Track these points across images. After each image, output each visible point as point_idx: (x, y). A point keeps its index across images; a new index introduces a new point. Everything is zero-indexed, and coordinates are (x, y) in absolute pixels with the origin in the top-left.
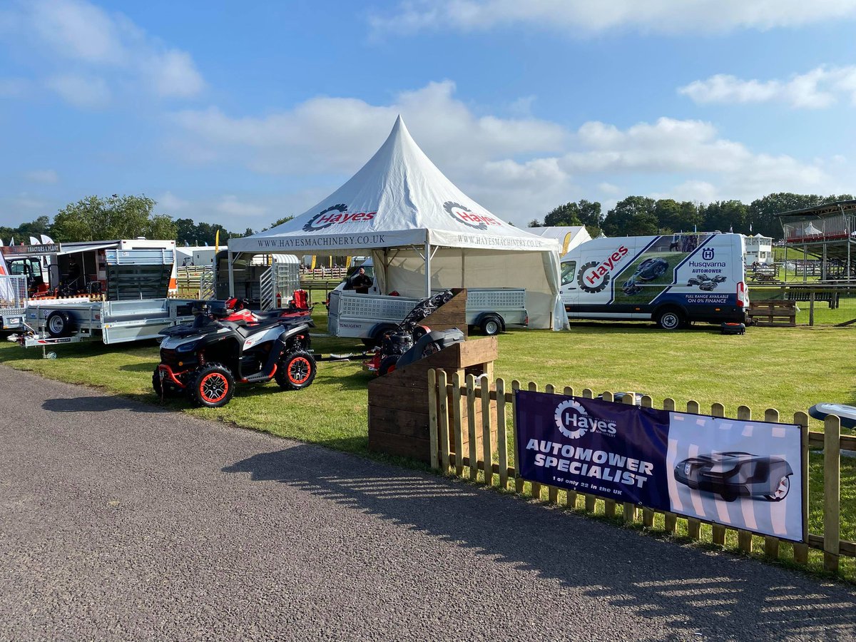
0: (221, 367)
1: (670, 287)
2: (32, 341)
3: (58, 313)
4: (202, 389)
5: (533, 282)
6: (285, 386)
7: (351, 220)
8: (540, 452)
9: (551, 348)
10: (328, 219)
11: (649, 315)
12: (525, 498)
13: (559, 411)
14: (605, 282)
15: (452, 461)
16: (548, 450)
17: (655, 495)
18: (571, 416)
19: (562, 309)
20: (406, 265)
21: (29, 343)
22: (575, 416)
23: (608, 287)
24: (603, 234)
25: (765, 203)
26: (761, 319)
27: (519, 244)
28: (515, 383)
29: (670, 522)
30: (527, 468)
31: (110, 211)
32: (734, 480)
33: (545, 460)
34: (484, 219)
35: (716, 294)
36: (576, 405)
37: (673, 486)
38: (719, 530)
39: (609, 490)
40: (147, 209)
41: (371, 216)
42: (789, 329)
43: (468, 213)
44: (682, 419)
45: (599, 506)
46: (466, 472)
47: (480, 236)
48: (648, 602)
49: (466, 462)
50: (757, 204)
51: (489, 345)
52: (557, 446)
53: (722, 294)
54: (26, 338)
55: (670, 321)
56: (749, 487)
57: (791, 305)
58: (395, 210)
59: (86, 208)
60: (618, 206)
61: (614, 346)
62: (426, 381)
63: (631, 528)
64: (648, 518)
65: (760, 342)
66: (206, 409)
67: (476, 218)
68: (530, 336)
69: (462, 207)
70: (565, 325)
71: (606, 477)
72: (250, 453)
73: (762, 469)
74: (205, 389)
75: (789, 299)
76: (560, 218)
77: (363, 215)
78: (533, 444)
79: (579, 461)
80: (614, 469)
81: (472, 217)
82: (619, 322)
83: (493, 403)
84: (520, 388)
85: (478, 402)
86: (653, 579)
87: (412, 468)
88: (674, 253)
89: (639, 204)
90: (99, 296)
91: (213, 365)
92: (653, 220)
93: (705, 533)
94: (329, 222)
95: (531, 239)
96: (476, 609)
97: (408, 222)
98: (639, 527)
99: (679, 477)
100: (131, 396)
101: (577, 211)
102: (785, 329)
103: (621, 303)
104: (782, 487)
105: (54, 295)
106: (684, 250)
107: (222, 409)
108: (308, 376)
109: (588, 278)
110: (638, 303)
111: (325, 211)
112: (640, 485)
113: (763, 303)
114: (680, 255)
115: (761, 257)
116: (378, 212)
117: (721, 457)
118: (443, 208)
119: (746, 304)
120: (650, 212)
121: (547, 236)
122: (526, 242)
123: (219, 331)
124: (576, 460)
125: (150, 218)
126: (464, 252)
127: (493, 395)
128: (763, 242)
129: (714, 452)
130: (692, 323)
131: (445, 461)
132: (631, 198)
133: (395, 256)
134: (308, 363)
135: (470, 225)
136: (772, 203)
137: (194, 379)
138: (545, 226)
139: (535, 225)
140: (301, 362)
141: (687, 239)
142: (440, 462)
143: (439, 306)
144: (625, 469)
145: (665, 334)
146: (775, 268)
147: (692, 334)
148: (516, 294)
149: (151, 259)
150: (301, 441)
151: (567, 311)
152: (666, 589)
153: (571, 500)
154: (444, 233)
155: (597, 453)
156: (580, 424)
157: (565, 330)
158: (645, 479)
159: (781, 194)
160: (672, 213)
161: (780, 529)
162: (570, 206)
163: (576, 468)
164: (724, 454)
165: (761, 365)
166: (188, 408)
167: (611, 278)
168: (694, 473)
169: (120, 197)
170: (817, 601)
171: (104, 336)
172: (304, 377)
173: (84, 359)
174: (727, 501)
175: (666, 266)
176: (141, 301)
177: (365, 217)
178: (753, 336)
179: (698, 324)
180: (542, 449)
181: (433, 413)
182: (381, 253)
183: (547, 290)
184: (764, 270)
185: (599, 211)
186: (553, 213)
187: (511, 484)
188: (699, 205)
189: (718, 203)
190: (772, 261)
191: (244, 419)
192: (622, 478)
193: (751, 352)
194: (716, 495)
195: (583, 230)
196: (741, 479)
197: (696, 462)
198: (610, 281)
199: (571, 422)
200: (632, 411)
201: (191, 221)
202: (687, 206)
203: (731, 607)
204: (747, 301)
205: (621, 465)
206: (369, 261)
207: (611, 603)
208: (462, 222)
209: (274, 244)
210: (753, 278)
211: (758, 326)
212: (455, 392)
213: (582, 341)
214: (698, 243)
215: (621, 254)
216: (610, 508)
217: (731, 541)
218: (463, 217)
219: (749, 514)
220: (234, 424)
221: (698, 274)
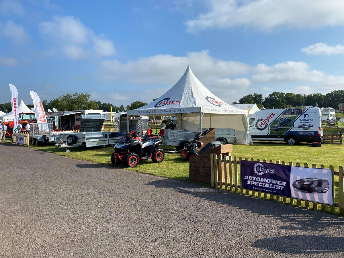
0: (135, 154)
1: (291, 129)
2: (63, 146)
3: (70, 136)
4: (129, 161)
5: (238, 127)
6: (154, 161)
7: (172, 103)
8: (249, 180)
9: (246, 151)
10: (163, 103)
11: (283, 139)
12: (244, 195)
13: (255, 167)
14: (266, 127)
15: (219, 184)
16: (251, 179)
17: (286, 192)
18: (259, 168)
19: (250, 136)
20: (189, 120)
21: (62, 146)
22: (260, 168)
23: (267, 128)
24: (263, 107)
25: (332, 94)
26: (328, 141)
27: (233, 112)
28: (240, 158)
29: (292, 201)
30: (245, 185)
31: (74, 99)
32: (311, 187)
33: (251, 182)
34: (220, 102)
35: (309, 131)
36: (261, 165)
37: (292, 189)
38: (307, 202)
39: (271, 191)
40: (88, 98)
41: (179, 102)
42: (339, 145)
43: (214, 101)
44: (295, 168)
45: (269, 196)
46: (224, 187)
47: (219, 109)
48: (284, 219)
49: (224, 184)
50: (328, 95)
51: (230, 147)
52: (254, 178)
53: (312, 131)
54: (61, 145)
55: (291, 141)
56: (316, 188)
57: (340, 136)
58: (187, 100)
59: (65, 98)
60: (269, 96)
61: (270, 150)
62: (210, 158)
63: (279, 203)
64: (284, 199)
65: (327, 150)
66: (131, 168)
67: (217, 102)
68: (238, 146)
69: (212, 98)
70: (251, 143)
71: (271, 187)
72: (152, 181)
73: (320, 183)
74: (130, 161)
75: (341, 133)
76: (245, 100)
77: (176, 101)
78: (247, 177)
79: (262, 182)
80: (273, 185)
81: (216, 102)
82: (272, 142)
83: (233, 164)
84: (242, 160)
85: (228, 164)
86: (286, 214)
87: (205, 186)
88: (293, 115)
89: (278, 95)
90: (76, 130)
91: (133, 153)
92: (284, 101)
93: (303, 203)
94: (163, 104)
95: (237, 110)
96: (234, 219)
97: (193, 104)
98: (281, 202)
99: (294, 186)
100: (103, 164)
101: (253, 98)
102: (338, 145)
103: (272, 134)
104: (326, 188)
105: (61, 130)
106: (296, 114)
107: (135, 168)
108: (162, 158)
109: (259, 125)
110: (279, 134)
111: (162, 100)
112: (282, 189)
113: (329, 135)
114: (295, 116)
115: (330, 117)
116: (182, 101)
117: (307, 179)
118: (205, 99)
119: (322, 135)
120: (283, 98)
121: (241, 108)
122: (236, 111)
123: (134, 142)
124: (261, 182)
125: (88, 101)
126: (211, 115)
127: (233, 162)
128: (331, 110)
129: (305, 178)
130: (300, 142)
131: (217, 184)
132: (275, 93)
133: (185, 116)
134: (162, 154)
135: (215, 105)
136: (335, 95)
137: (127, 158)
138: (239, 104)
139: (235, 103)
140: (160, 153)
141: (298, 110)
142: (215, 184)
143: (205, 135)
144: (277, 184)
145: (290, 146)
146: (336, 121)
147: (300, 147)
148: (232, 131)
149: (97, 117)
150: (166, 177)
151: (252, 137)
152: (290, 216)
153: (259, 195)
154: (207, 108)
155: (268, 180)
156: (262, 170)
157: (250, 144)
158: (283, 187)
159: (339, 91)
160: (292, 99)
161: (326, 201)
162: (249, 95)
163: (261, 185)
164: (308, 178)
165: (327, 157)
166: (125, 167)
167: (268, 125)
168: (299, 184)
169: (78, 94)
170: (336, 220)
171: (86, 144)
172: (161, 158)
173: (80, 152)
174: (309, 193)
175: (290, 120)
176: (93, 132)
177: (177, 102)
178: (324, 148)
179: (303, 143)
180: (250, 179)
181: (212, 168)
182: (180, 115)
183: (244, 130)
184: (331, 122)
185: (262, 98)
186: (243, 98)
187: (239, 190)
188: (304, 95)
189: (312, 94)
190: (335, 118)
191: (145, 171)
192: (276, 187)
193: (323, 153)
194: (306, 191)
195: (255, 106)
196: (313, 186)
197: (299, 181)
198: (268, 126)
199: (259, 170)
200: (279, 166)
201: (100, 102)
202: (299, 96)
203: (310, 221)
204: (322, 134)
205: (275, 183)
206: (175, 118)
207: (274, 219)
208: (212, 104)
209: (144, 112)
210: (327, 125)
211: (327, 144)
212: (220, 161)
213: (258, 148)
214: (302, 112)
215: (272, 116)
216: (272, 197)
217: (311, 206)
218: (213, 102)
219: (316, 197)
220: (142, 172)
221: (302, 123)
